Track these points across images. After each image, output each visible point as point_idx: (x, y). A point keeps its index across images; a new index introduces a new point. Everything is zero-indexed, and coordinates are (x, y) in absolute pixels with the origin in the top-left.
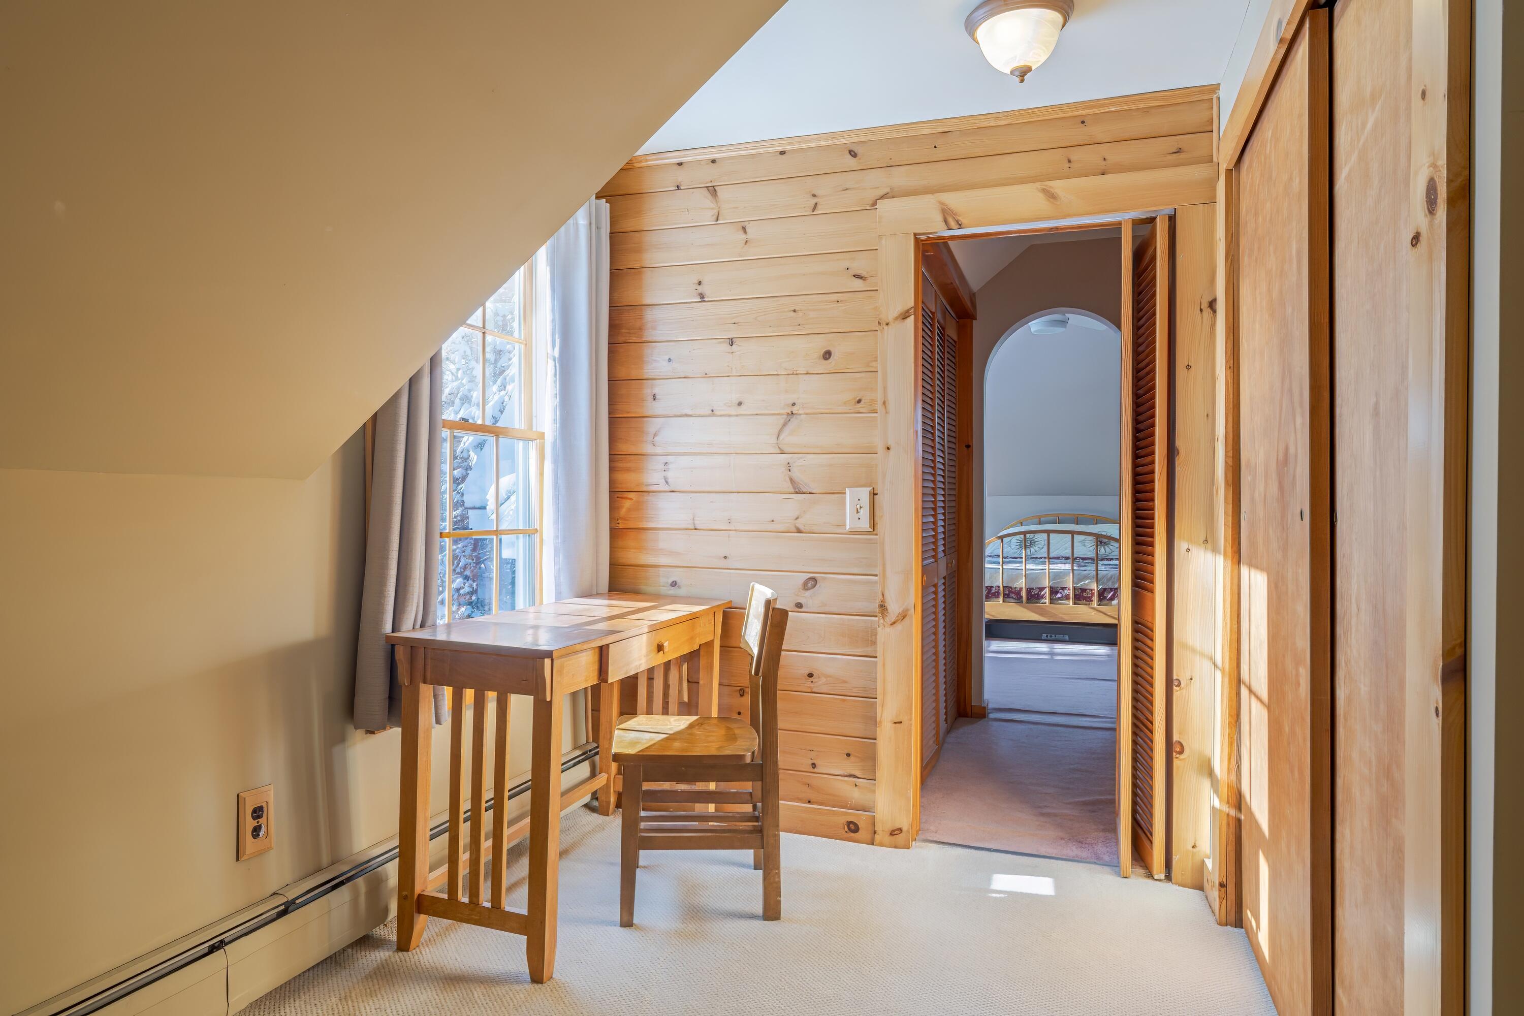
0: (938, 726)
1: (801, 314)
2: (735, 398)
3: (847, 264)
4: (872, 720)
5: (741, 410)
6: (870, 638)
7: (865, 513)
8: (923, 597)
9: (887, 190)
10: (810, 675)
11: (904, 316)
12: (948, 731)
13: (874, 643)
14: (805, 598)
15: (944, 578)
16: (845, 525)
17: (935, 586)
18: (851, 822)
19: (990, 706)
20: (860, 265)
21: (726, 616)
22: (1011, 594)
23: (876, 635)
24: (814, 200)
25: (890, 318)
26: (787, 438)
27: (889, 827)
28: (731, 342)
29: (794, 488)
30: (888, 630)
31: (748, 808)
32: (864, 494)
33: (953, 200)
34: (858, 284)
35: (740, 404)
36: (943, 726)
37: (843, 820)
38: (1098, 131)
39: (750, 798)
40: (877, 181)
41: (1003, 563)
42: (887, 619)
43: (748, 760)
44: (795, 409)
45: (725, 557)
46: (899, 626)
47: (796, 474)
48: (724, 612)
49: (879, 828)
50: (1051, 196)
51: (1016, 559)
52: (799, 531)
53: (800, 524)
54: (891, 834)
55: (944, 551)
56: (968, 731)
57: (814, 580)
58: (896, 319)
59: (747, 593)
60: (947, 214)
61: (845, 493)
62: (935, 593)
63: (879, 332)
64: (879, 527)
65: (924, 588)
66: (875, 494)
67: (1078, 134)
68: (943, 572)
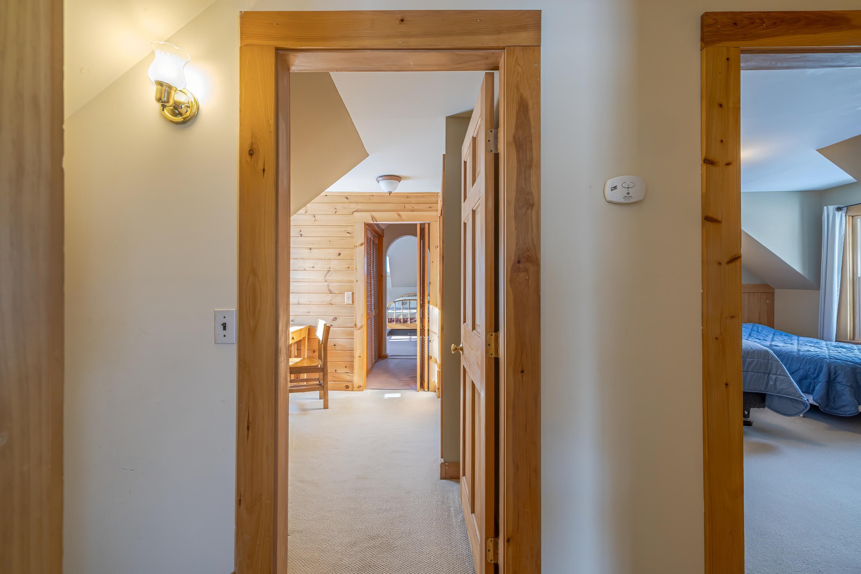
0: (372, 360)
1: (331, 242)
2: (312, 265)
3: (345, 229)
4: (352, 356)
5: (314, 269)
6: (352, 334)
7: (351, 299)
8: (367, 322)
9: (356, 210)
10: (335, 345)
11: (362, 245)
12: (375, 362)
13: (353, 335)
14: (333, 323)
15: (374, 316)
16: (345, 303)
17: (371, 319)
18: (346, 386)
19: (389, 355)
20: (349, 229)
21: (309, 329)
22: (398, 321)
23: (354, 332)
24: (336, 210)
25: (358, 245)
26: (328, 278)
27: (358, 386)
28: (310, 249)
29: (330, 292)
30: (357, 331)
31: (318, 382)
32: (350, 293)
33: (375, 214)
34: (349, 235)
35: (313, 267)
36: (374, 360)
37: (345, 386)
38: (412, 200)
39: (318, 380)
40: (354, 207)
41: (396, 310)
42: (356, 328)
43: (319, 367)
44: (330, 269)
45: (309, 312)
46: (360, 330)
47: (331, 288)
48: (309, 328)
49: (355, 386)
50: (399, 215)
51: (400, 309)
52: (331, 304)
53: (332, 302)
54: (358, 388)
55: (374, 308)
56: (382, 362)
57: (336, 318)
58: (359, 245)
59: (317, 323)
60: (373, 218)
61: (345, 293)
62: (371, 321)
63: (354, 249)
64: (354, 303)
65: (367, 319)
66: (353, 294)
67: (407, 200)
68: (374, 314)
